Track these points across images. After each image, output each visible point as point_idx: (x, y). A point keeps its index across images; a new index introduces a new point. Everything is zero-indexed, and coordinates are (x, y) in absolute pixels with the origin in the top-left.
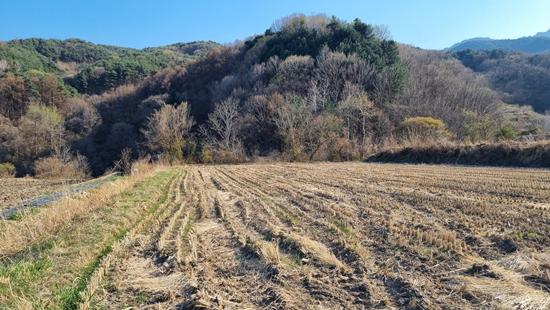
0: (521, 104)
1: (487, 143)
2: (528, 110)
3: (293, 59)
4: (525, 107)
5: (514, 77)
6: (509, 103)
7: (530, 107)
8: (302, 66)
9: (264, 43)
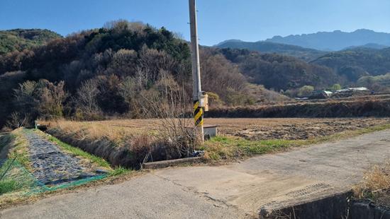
0: (258, 84)
1: (240, 106)
2: (261, 87)
3: (123, 52)
4: (260, 86)
5: (254, 67)
6: (252, 83)
7: (262, 86)
8: (129, 57)
9: (100, 39)
